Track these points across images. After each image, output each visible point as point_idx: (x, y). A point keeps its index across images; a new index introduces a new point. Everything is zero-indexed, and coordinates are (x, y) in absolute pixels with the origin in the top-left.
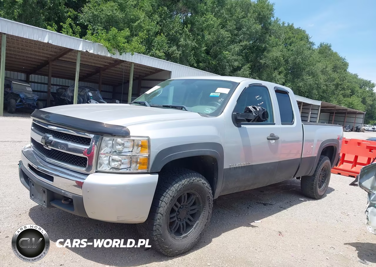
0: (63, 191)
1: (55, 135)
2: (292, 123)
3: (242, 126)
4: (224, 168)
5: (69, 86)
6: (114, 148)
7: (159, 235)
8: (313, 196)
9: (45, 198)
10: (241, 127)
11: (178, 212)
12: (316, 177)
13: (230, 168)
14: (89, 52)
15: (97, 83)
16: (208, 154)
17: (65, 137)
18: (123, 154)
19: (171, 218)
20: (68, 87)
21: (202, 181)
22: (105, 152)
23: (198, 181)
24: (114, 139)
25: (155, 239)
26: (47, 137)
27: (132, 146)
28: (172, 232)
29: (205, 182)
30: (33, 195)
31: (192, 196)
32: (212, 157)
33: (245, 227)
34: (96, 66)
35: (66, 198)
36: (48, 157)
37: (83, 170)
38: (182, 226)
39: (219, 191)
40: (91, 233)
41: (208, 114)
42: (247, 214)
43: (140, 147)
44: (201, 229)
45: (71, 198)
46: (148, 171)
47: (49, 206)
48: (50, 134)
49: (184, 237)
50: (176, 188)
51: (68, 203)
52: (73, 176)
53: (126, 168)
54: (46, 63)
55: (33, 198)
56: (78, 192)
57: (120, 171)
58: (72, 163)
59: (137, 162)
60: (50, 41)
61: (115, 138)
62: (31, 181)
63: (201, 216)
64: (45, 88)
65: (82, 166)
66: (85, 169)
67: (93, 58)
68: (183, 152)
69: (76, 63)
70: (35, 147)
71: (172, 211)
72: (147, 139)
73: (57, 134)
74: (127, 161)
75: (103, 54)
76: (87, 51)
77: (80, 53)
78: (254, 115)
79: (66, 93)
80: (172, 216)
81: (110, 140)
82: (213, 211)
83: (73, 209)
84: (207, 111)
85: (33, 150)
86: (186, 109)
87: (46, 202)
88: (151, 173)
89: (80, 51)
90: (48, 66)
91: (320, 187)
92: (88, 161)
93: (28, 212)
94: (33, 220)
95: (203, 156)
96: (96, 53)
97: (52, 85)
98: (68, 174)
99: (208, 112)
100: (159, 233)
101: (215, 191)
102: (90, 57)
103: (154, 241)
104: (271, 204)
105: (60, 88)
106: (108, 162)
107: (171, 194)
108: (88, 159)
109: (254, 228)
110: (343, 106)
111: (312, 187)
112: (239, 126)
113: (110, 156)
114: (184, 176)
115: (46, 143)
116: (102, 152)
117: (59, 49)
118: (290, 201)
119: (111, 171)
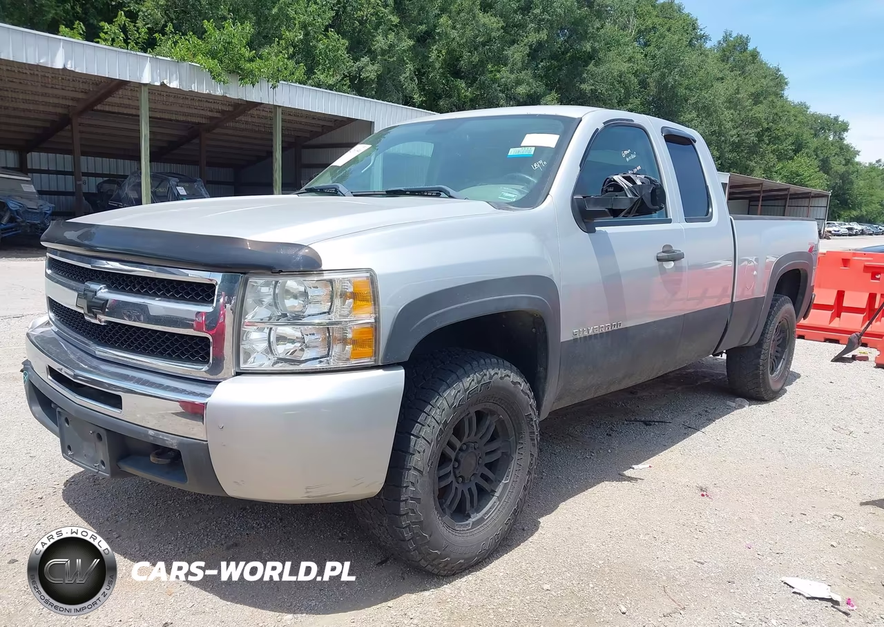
0: (151, 432)
1: (113, 283)
2: (707, 217)
3: (597, 228)
4: (563, 339)
5: (128, 176)
6: (280, 306)
7: (414, 523)
8: (760, 394)
9: (102, 452)
10: (594, 231)
11: (456, 460)
12: (765, 346)
13: (575, 340)
14: (168, 85)
15: (195, 163)
16: (523, 306)
17: (142, 288)
18: (305, 320)
19: (441, 479)
20: (125, 177)
21: (512, 377)
22: (258, 318)
23: (501, 378)
24: (277, 282)
25: (408, 535)
26: (93, 292)
27: (329, 297)
28: (445, 513)
29: (518, 379)
30: (69, 448)
31: (489, 417)
32: (532, 315)
33: (614, 483)
34: (188, 122)
35: (160, 450)
36: (99, 345)
37: (200, 371)
38: (468, 496)
39: (550, 401)
40: (231, 532)
41: (510, 204)
42: (609, 451)
43: (350, 298)
44: (516, 499)
45: (175, 447)
46: (375, 361)
47: (116, 472)
48: (99, 282)
49: (475, 524)
50: (451, 400)
51: (167, 461)
52: (175, 390)
53: (318, 358)
54: (64, 121)
55: (69, 456)
56: (194, 430)
57: (303, 367)
58: (169, 354)
59: (344, 341)
60: (69, 62)
61: (281, 280)
62: (60, 410)
63: (513, 465)
64: (67, 183)
65: (197, 362)
66: (208, 368)
67: (181, 101)
68: (464, 304)
69: (139, 116)
70: (63, 322)
71: (444, 459)
72: (368, 275)
73: (117, 281)
74: (319, 337)
75: (204, 90)
76: (163, 85)
77: (146, 89)
78: (629, 196)
79: (120, 192)
80: (442, 473)
81: (267, 284)
82: (541, 450)
83: (183, 479)
84: (507, 195)
85: (57, 330)
86: (451, 194)
87: (107, 462)
88: (385, 366)
89: (145, 85)
90: (68, 127)
91: (773, 371)
92: (211, 348)
93: (61, 491)
94: (76, 510)
95: (506, 313)
96: (186, 89)
97: (85, 174)
98: (160, 386)
99: (510, 198)
100: (417, 518)
101: (542, 400)
102: (171, 99)
103: (404, 540)
104: (662, 422)
105: (104, 182)
106: (265, 344)
107: (437, 417)
108: (211, 340)
109: (637, 485)
110: (779, 182)
111: (756, 372)
112: (590, 230)
113: (271, 329)
114: (468, 367)
115: (90, 309)
116: (249, 318)
117: (93, 83)
118: (706, 411)
119: (279, 367)
